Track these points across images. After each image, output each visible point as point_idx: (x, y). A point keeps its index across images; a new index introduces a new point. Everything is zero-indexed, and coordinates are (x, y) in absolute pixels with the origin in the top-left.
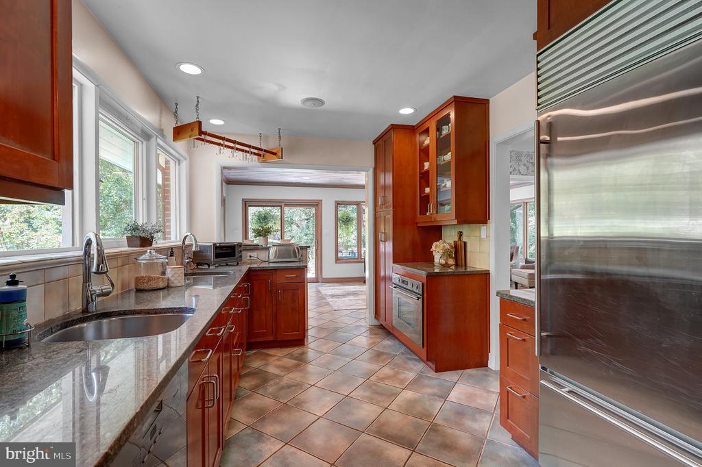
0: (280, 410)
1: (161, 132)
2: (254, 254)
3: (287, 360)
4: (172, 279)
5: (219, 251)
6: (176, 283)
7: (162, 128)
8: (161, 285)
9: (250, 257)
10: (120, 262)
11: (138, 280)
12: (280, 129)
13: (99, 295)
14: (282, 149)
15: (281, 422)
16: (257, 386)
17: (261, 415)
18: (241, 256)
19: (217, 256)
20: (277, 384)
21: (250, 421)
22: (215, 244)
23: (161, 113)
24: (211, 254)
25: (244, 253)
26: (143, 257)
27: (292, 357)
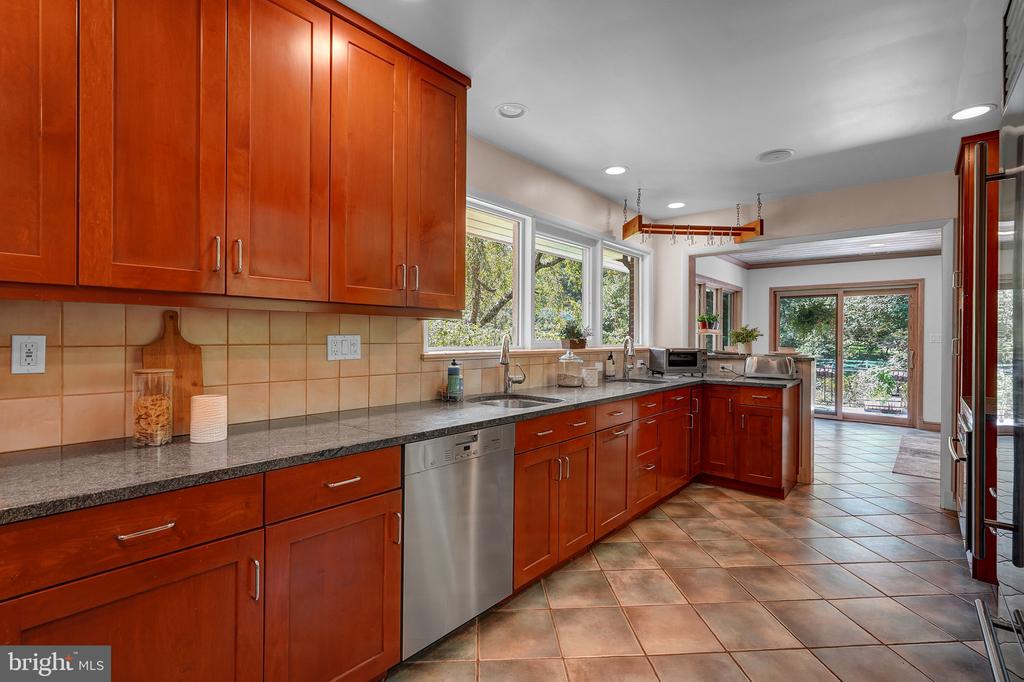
0: (685, 544)
1: (609, 234)
2: (729, 365)
3: (741, 506)
4: (586, 379)
5: (673, 358)
6: (588, 383)
7: (610, 229)
8: (576, 383)
9: (723, 368)
10: (546, 361)
11: (559, 376)
12: (759, 194)
13: (514, 382)
14: (762, 221)
15: (673, 552)
16: (680, 517)
17: (661, 539)
18: (705, 367)
19: (671, 363)
20: (702, 522)
21: (647, 539)
22: (668, 350)
23: (609, 214)
24: (664, 361)
25: (710, 364)
26: (563, 357)
27: (751, 506)
